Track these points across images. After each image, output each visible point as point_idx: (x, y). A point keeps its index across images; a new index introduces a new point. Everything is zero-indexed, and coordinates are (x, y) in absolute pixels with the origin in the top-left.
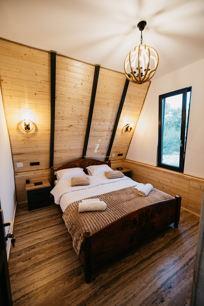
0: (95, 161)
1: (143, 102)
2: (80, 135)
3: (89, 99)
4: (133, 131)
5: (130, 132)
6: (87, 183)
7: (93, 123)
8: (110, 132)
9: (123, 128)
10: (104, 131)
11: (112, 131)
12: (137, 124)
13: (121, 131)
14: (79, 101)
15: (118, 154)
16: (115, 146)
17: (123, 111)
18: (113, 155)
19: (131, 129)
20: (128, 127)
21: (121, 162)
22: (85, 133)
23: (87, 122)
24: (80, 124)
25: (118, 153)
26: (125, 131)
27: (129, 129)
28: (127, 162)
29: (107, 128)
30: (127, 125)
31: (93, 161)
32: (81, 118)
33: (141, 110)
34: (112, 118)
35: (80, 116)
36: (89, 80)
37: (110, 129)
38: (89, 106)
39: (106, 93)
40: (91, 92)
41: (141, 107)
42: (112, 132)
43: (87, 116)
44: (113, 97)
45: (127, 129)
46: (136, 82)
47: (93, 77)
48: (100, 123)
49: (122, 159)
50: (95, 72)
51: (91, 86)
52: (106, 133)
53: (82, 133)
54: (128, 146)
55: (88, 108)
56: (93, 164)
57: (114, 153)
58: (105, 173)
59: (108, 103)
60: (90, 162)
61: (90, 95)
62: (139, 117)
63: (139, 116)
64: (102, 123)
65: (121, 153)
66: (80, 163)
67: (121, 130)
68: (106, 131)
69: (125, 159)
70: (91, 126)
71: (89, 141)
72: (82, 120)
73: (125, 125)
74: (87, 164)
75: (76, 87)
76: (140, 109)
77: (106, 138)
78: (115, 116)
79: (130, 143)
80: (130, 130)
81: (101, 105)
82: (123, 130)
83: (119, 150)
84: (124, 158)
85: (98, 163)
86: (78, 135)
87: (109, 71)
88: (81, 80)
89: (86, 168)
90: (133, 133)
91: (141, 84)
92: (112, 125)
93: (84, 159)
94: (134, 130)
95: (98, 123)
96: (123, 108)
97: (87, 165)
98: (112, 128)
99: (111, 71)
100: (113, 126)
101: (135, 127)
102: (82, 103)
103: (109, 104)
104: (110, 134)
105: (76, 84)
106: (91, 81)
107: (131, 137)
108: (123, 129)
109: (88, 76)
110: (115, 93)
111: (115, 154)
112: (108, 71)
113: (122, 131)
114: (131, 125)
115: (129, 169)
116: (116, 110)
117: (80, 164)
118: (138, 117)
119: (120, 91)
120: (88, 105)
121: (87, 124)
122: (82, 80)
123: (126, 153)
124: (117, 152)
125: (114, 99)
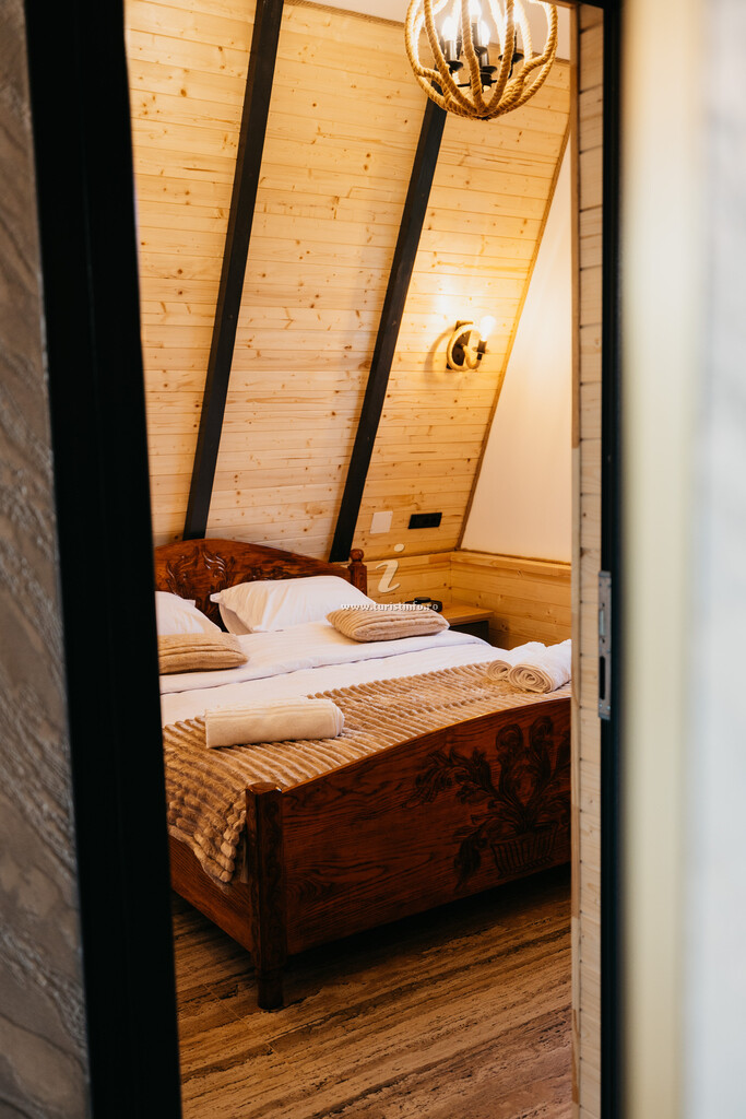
0: (263, 558)
1: (547, 184)
2: (172, 387)
3: (226, 176)
4: (498, 368)
5: (475, 367)
6: (228, 654)
7: (249, 314)
8: (356, 374)
9: (435, 346)
10: (316, 363)
11: (364, 365)
12: (517, 318)
13: (421, 367)
14: (168, 186)
15: (408, 518)
16: (389, 459)
17: (427, 240)
18: (378, 523)
19: (481, 350)
20: (463, 341)
21: (434, 565)
22: (199, 378)
23: (213, 310)
24: (170, 321)
25: (412, 510)
26: (448, 367)
27: (470, 351)
28: (466, 564)
29: (334, 346)
30: (458, 326)
31: (253, 556)
32: (177, 284)
33: (541, 233)
34: (364, 286)
35: (174, 272)
36: (223, 72)
37: (351, 355)
38: (227, 215)
39: (320, 139)
40: (235, 137)
41: (540, 215)
42: (368, 374)
43: (215, 273)
44: (365, 161)
45: (458, 355)
46: (465, 113)
47: (249, 55)
48: (294, 313)
49: (438, 547)
50: (256, 25)
51: (232, 102)
52: (327, 379)
53: (186, 379)
54: (474, 463)
55: (222, 226)
56: (254, 574)
57: (387, 508)
58: (333, 617)
59: (337, 198)
60: (233, 561)
61: (232, 153)
62: (528, 280)
63: (530, 270)
64: (303, 315)
65: (428, 508)
66: (173, 563)
67: (423, 358)
68: (328, 364)
69: (457, 548)
70: (240, 336)
71: (225, 428)
72: (184, 297)
73: (442, 331)
74: (216, 572)
75: (152, 108)
76: (535, 226)
77: (331, 407)
78: (377, 274)
79: (484, 443)
80: (479, 358)
81: (296, 211)
82: (436, 357)
83: (416, 491)
84: (453, 544)
85: (286, 568)
86: (162, 388)
87: (337, 20)
88: (177, 74)
89: (214, 598)
90: (502, 376)
91: (486, 118)
92: (367, 328)
93: (198, 542)
94: (506, 362)
95: (280, 313)
96: (425, 226)
97: (215, 580)
98: (363, 344)
99: (348, 20)
100: (372, 333)
101: (511, 339)
102: (184, 199)
103: (341, 200)
104: (354, 382)
105: (151, 96)
106: (235, 74)
107: (490, 404)
108: (431, 354)
109: (221, 48)
110: (375, 137)
111: (390, 512)
112: (328, 17)
113: (429, 362)
114: (484, 329)
115: (483, 608)
116: (388, 238)
117: (176, 571)
118: (524, 276)
119: (404, 128)
120: (221, 210)
121: (212, 322)
122: (186, 71)
123: (461, 512)
124: (404, 499)
125: (369, 172)
